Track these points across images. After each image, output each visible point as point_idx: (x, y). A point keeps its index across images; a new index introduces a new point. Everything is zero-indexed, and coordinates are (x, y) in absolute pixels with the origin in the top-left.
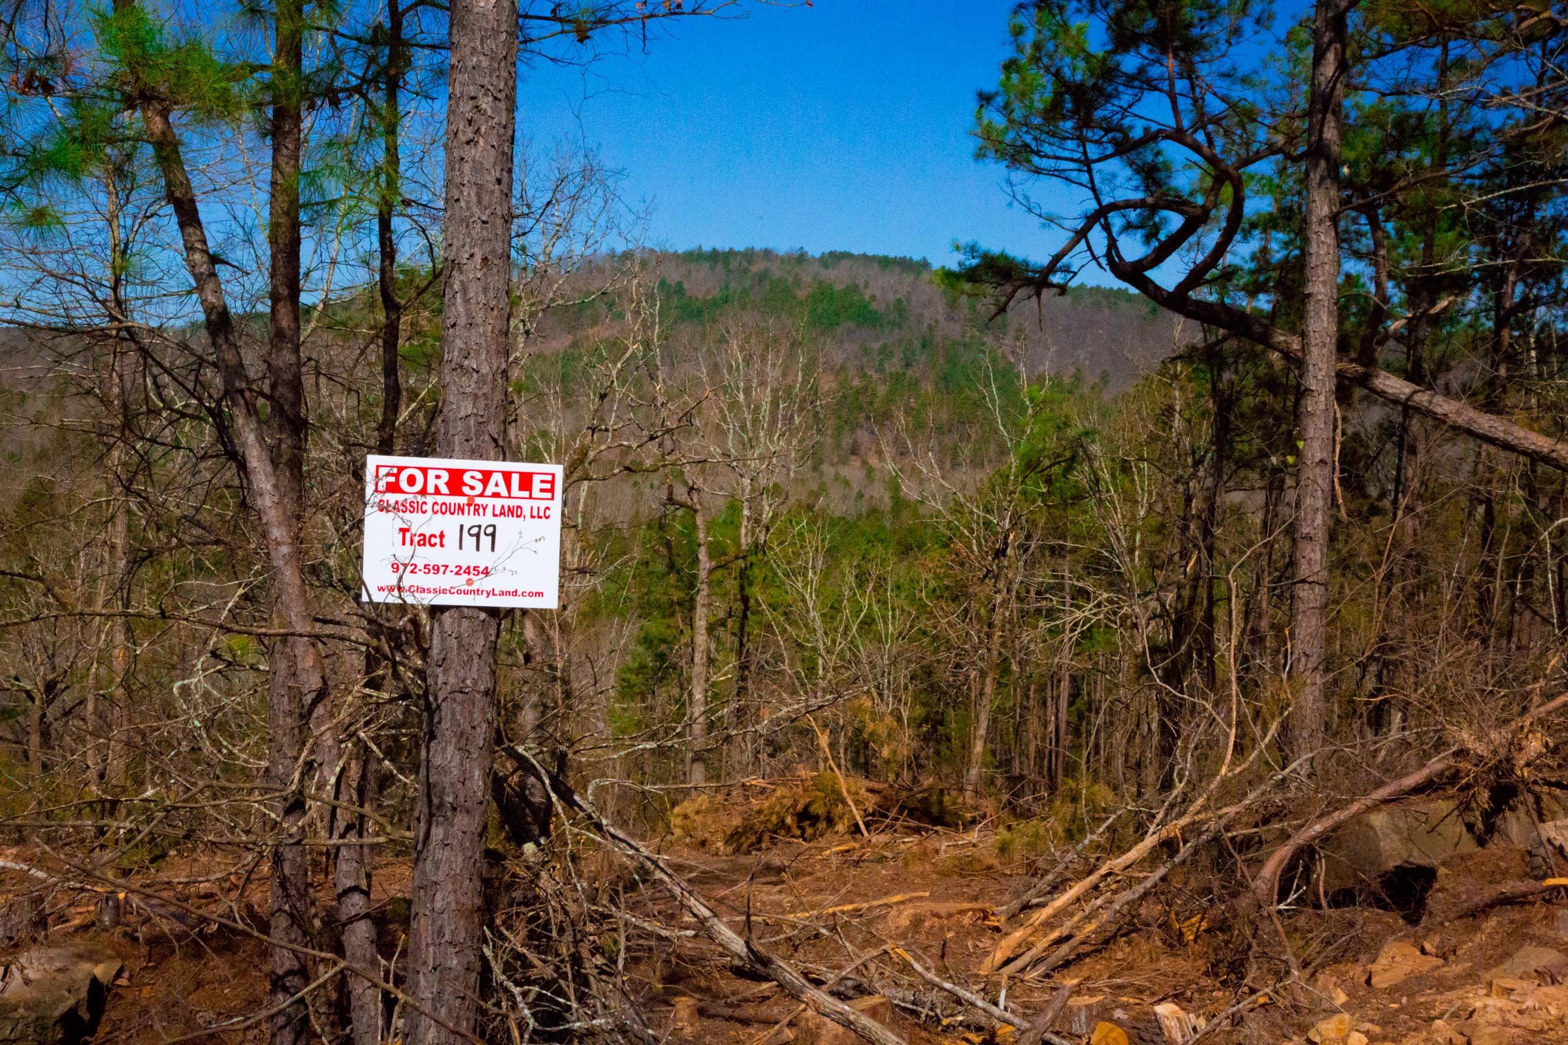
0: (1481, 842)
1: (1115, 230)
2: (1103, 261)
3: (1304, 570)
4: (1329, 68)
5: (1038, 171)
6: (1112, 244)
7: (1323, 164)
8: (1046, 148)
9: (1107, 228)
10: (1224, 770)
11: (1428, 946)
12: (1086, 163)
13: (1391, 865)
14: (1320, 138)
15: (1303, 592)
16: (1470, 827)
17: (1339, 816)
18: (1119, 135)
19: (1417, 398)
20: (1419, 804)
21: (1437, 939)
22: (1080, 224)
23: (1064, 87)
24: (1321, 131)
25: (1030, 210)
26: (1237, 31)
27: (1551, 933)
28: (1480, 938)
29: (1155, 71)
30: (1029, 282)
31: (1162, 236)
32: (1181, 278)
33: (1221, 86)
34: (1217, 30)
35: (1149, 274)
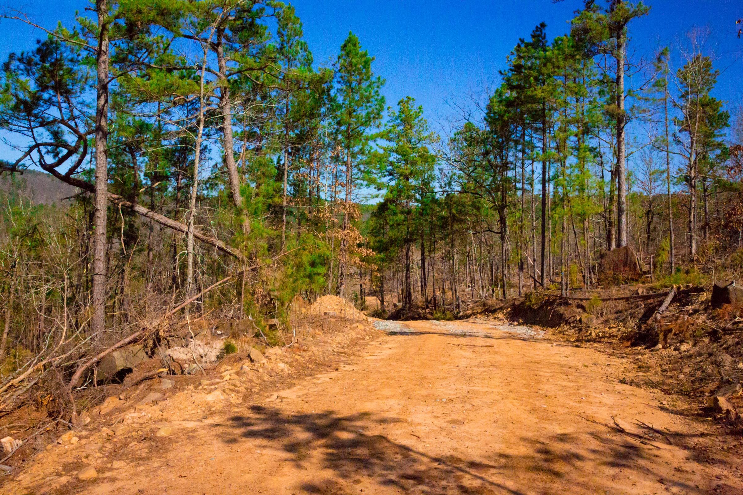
0: (150, 357)
1: (43, 153)
2: (38, 164)
3: (97, 271)
4: (102, 102)
5: (11, 130)
6: (41, 157)
7: (101, 133)
8: (15, 122)
9: (39, 151)
10: (61, 342)
11: (121, 397)
12: (31, 129)
13: (120, 369)
14: (100, 125)
15: (97, 278)
16: (147, 353)
17: (102, 354)
18: (40, 119)
19: (149, 214)
20: (130, 347)
21: (125, 394)
22: (27, 150)
23: (20, 102)
24: (100, 122)
25: (6, 143)
26: (83, 89)
27: (160, 387)
28: (138, 392)
29: (55, 99)
30: (8, 169)
31: (60, 156)
32: (67, 171)
33: (79, 106)
34: (77, 88)
35: (56, 169)
